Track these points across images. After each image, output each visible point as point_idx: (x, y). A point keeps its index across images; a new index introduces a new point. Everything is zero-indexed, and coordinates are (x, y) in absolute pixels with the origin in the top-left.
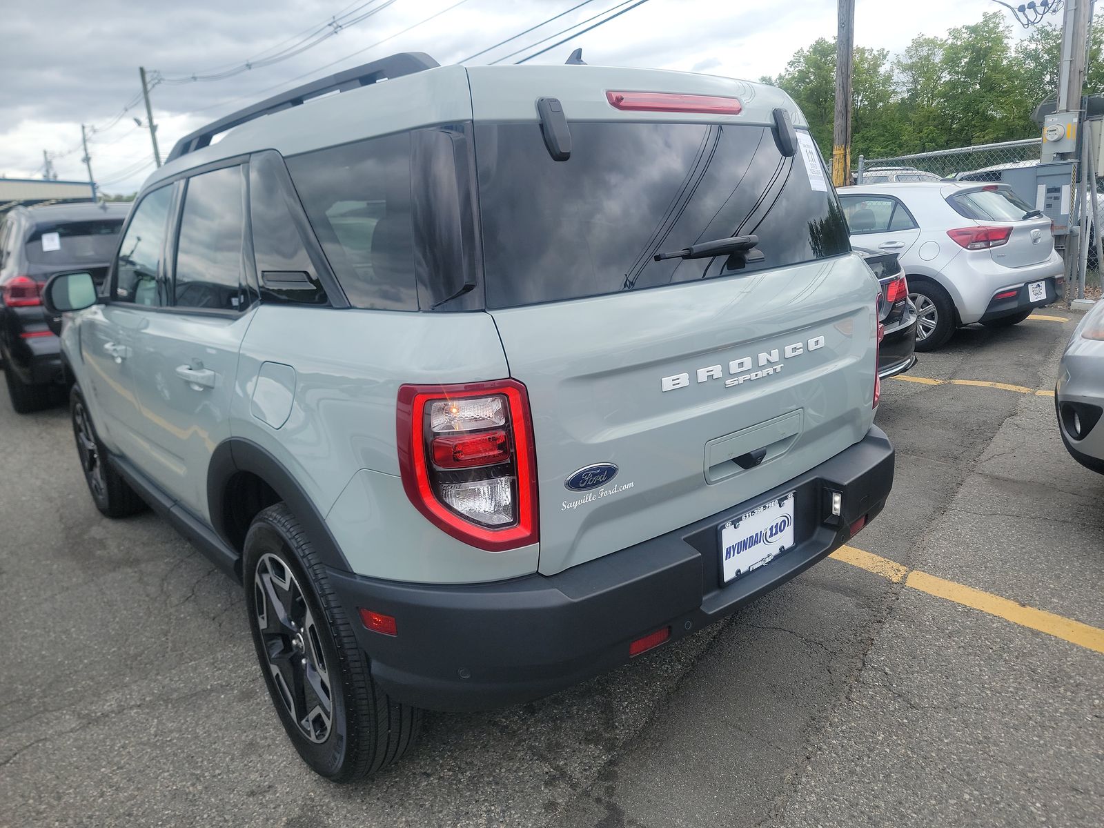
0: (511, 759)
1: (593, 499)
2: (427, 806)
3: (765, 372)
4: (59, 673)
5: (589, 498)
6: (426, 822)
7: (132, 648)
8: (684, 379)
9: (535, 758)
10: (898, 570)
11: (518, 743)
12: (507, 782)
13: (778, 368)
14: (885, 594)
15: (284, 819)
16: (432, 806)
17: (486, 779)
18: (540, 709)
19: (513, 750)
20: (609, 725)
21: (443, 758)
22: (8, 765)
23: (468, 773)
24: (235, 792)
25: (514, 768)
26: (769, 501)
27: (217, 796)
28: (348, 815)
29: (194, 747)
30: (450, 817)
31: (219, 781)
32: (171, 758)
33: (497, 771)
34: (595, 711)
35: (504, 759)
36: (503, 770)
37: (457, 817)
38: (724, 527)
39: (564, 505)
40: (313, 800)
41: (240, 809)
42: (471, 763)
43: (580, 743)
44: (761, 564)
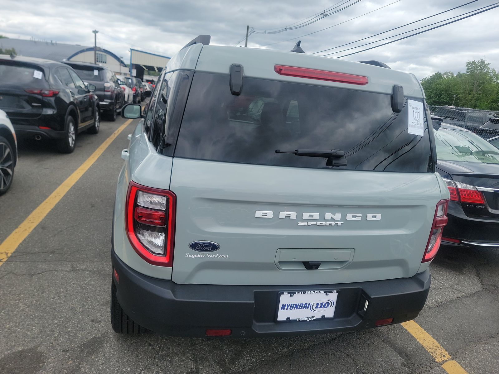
0: (184, 355)
1: (203, 256)
2: (139, 357)
3: (328, 223)
4: (80, 249)
5: (201, 255)
6: (134, 364)
7: (106, 249)
8: (270, 214)
9: (193, 360)
10: (444, 356)
11: (191, 350)
12: (174, 364)
13: (339, 224)
14: (425, 365)
15: (94, 336)
16: (141, 358)
17: (168, 358)
18: (212, 340)
19: (188, 352)
20: (233, 362)
21: (161, 341)
22: (41, 274)
23: (164, 352)
24: (89, 317)
25: (181, 360)
26: (318, 290)
27: (83, 316)
28: (113, 346)
29: (92, 294)
30: (143, 366)
31: (88, 311)
32: (82, 295)
33: (175, 357)
34: (233, 352)
35: (181, 354)
36: (177, 358)
37: (146, 367)
38: (282, 294)
39: (187, 255)
40: (108, 333)
41: (85, 325)
42: (169, 349)
43: (215, 363)
44: (305, 319)
